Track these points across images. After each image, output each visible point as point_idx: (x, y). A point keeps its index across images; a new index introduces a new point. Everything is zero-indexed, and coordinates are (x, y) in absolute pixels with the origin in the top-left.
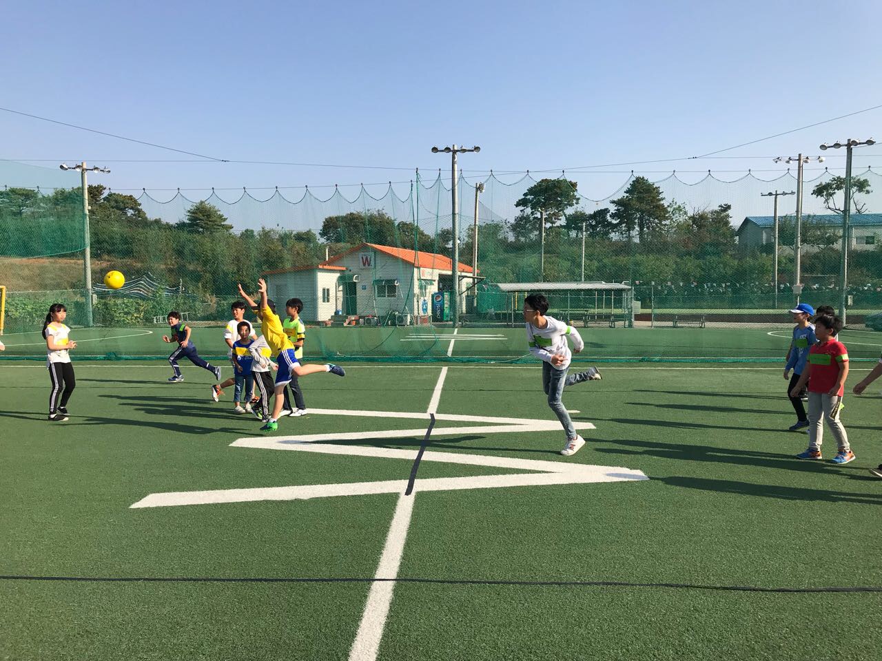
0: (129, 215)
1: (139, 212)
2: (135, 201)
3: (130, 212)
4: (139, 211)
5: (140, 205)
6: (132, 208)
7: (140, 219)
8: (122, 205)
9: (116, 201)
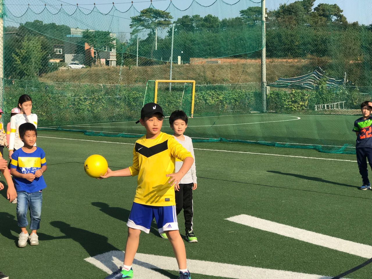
0: (333, 20)
1: (341, 18)
2: (338, 8)
3: (334, 18)
4: (341, 16)
5: (342, 11)
6: (335, 15)
7: (341, 23)
8: (327, 13)
9: (323, 10)
